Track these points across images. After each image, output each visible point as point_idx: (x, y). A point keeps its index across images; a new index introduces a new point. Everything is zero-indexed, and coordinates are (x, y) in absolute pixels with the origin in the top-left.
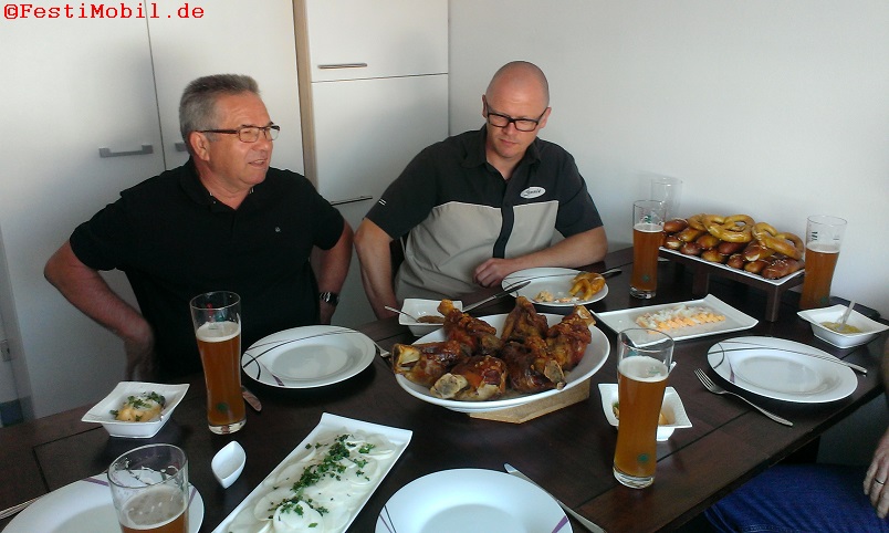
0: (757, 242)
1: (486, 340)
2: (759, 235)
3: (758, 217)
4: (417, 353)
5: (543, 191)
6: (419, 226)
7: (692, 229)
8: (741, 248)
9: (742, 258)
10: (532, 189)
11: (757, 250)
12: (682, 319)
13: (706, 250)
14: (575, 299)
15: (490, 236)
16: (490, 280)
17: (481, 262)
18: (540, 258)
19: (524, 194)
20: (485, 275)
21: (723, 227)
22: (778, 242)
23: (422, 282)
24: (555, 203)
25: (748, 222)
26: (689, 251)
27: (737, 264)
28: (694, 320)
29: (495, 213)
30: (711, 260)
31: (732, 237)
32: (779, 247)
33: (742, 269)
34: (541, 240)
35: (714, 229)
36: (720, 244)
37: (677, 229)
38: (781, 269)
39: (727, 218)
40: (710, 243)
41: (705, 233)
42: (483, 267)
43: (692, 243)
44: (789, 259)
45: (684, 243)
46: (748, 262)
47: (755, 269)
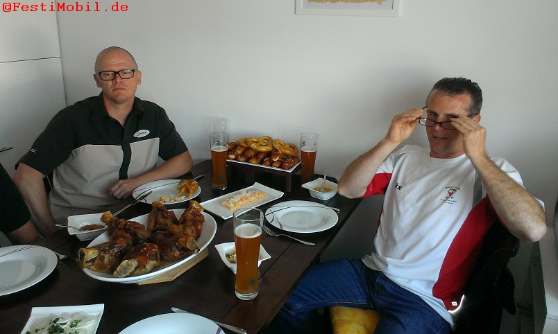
0: (277, 150)
1: (141, 234)
2: (277, 146)
3: (275, 136)
4: (97, 251)
5: (148, 132)
6: (62, 165)
7: (241, 147)
8: (269, 154)
9: (270, 160)
10: (141, 131)
11: (277, 155)
12: (246, 198)
13: (251, 158)
14: (183, 197)
15: (116, 165)
16: (122, 194)
17: (113, 183)
18: (153, 175)
19: (136, 135)
20: (119, 191)
21: (258, 144)
22: (286, 149)
23: (70, 204)
24: (157, 140)
25: (269, 140)
26: (242, 160)
27: (268, 163)
28: (252, 198)
29: (118, 149)
30: (254, 163)
31: (264, 149)
32: (287, 152)
33: (271, 165)
34: (151, 164)
35: (254, 146)
36: (258, 153)
37: (233, 147)
38: (290, 163)
39: (259, 138)
40: (252, 153)
41: (249, 148)
42: (116, 187)
43: (243, 154)
44: (292, 157)
45: (238, 155)
46: (274, 162)
47: (278, 165)
